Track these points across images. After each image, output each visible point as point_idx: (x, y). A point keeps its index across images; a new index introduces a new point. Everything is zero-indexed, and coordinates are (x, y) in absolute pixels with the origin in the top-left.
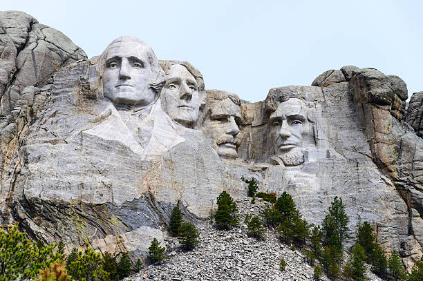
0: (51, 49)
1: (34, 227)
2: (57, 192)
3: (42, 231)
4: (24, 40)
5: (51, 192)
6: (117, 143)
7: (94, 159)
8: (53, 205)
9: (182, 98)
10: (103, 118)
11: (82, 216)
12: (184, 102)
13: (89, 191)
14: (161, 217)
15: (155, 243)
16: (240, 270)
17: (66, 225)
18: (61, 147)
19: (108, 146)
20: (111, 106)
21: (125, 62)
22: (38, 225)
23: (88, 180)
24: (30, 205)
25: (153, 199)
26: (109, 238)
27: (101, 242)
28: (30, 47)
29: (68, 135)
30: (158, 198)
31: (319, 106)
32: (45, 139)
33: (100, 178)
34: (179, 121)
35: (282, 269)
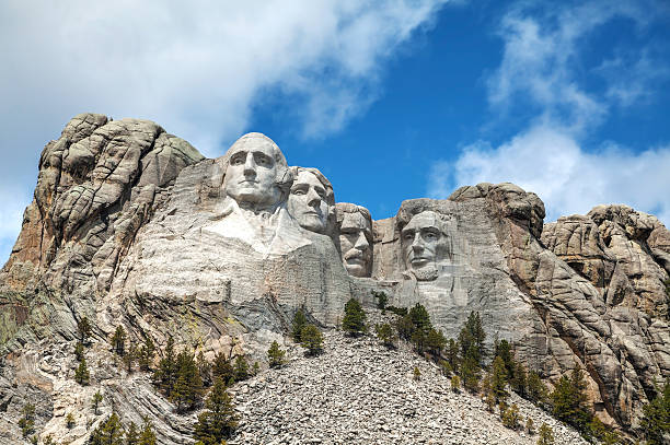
0: (176, 155)
1: (144, 325)
2: (170, 288)
3: (152, 329)
4: (149, 144)
5: (164, 288)
6: (238, 241)
7: (212, 256)
8: (166, 301)
9: (310, 205)
10: (224, 216)
11: (195, 314)
12: (312, 209)
13: (205, 288)
14: (283, 321)
15: (275, 345)
16: (370, 377)
17: (179, 323)
18: (177, 243)
19: (227, 244)
20: (234, 203)
21: (250, 156)
22: (149, 322)
23: (203, 276)
24: (141, 301)
25: (275, 301)
26: (225, 339)
27: (216, 344)
28: (155, 151)
29: (186, 231)
30: (280, 301)
31: (453, 219)
32: (161, 235)
33: (218, 274)
34: (306, 228)
35: (417, 379)
